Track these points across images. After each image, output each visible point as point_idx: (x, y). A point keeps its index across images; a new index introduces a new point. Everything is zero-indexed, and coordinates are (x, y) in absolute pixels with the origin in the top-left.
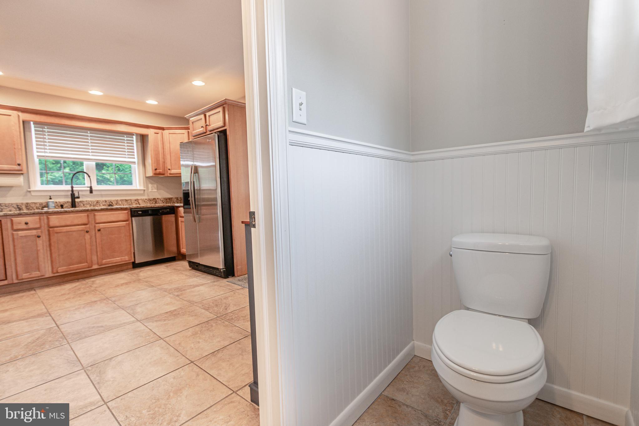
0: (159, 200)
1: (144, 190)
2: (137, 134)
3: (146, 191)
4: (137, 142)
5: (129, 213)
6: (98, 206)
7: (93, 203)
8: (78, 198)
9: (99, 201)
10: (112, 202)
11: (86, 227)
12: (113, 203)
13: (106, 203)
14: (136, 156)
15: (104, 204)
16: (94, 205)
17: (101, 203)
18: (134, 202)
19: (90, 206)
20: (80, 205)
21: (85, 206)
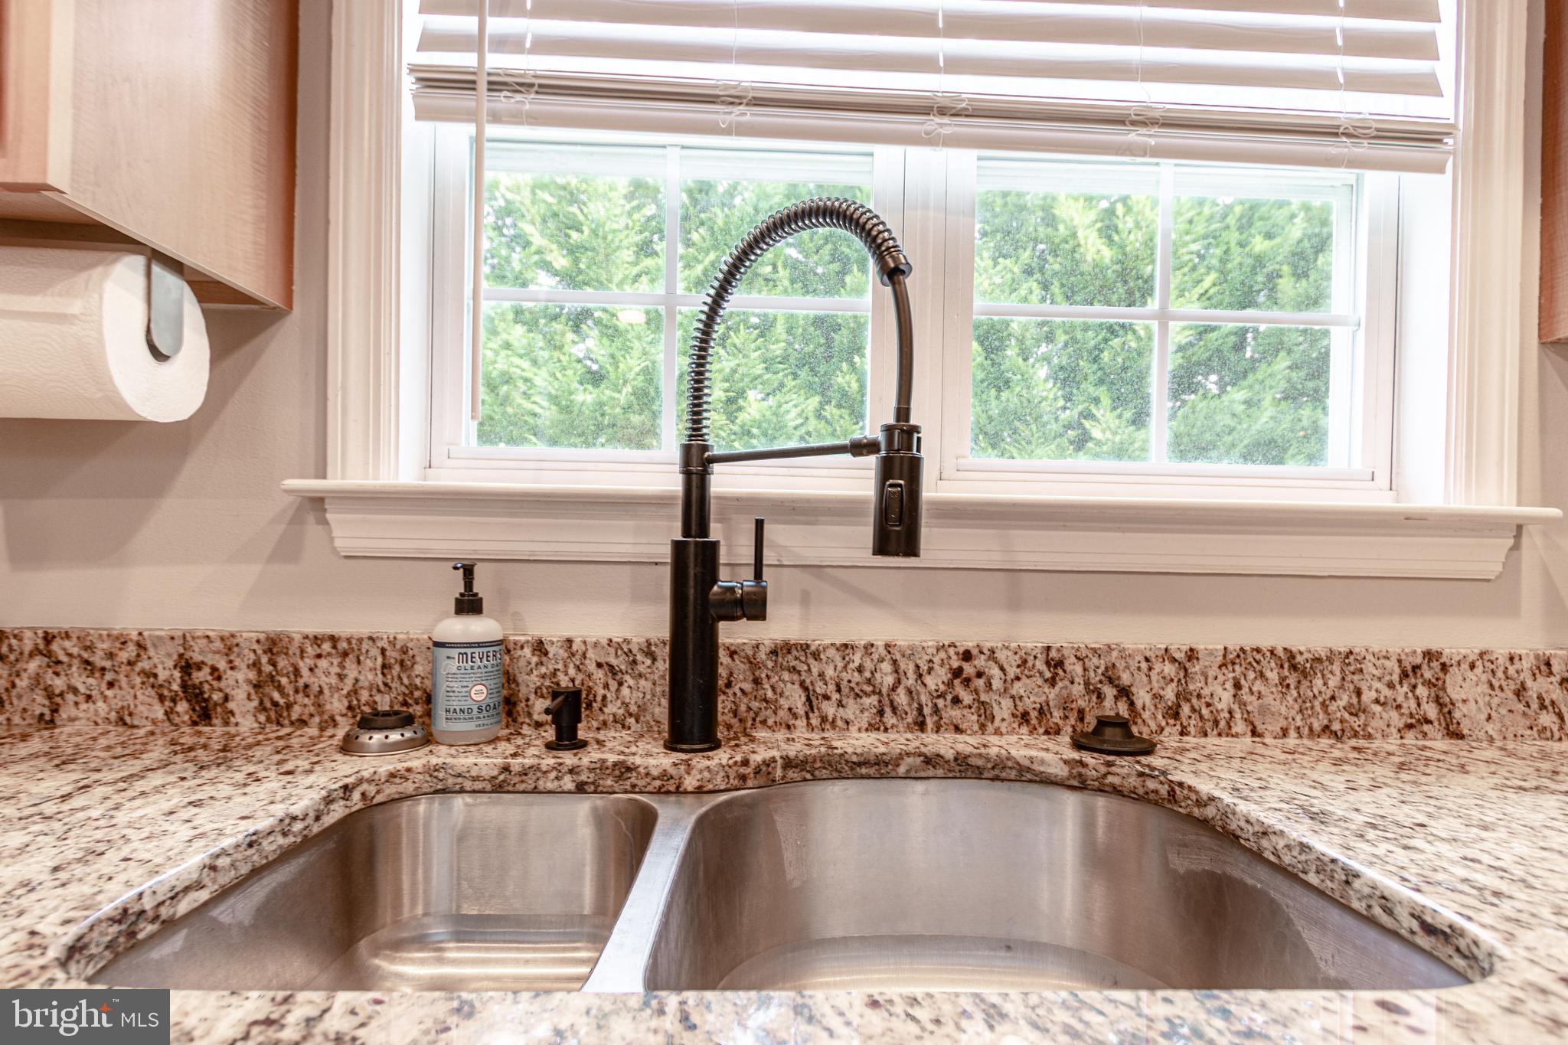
1: (1519, 533)
6: (970, 720)
7: (911, 681)
8: (753, 607)
9: (980, 662)
10: (1125, 679)
12: (1142, 697)
13: (1053, 694)
15: (1030, 703)
16: (920, 709)
17: (996, 684)
18: (1386, 692)
19: (881, 713)
20: (770, 694)
21: (824, 719)
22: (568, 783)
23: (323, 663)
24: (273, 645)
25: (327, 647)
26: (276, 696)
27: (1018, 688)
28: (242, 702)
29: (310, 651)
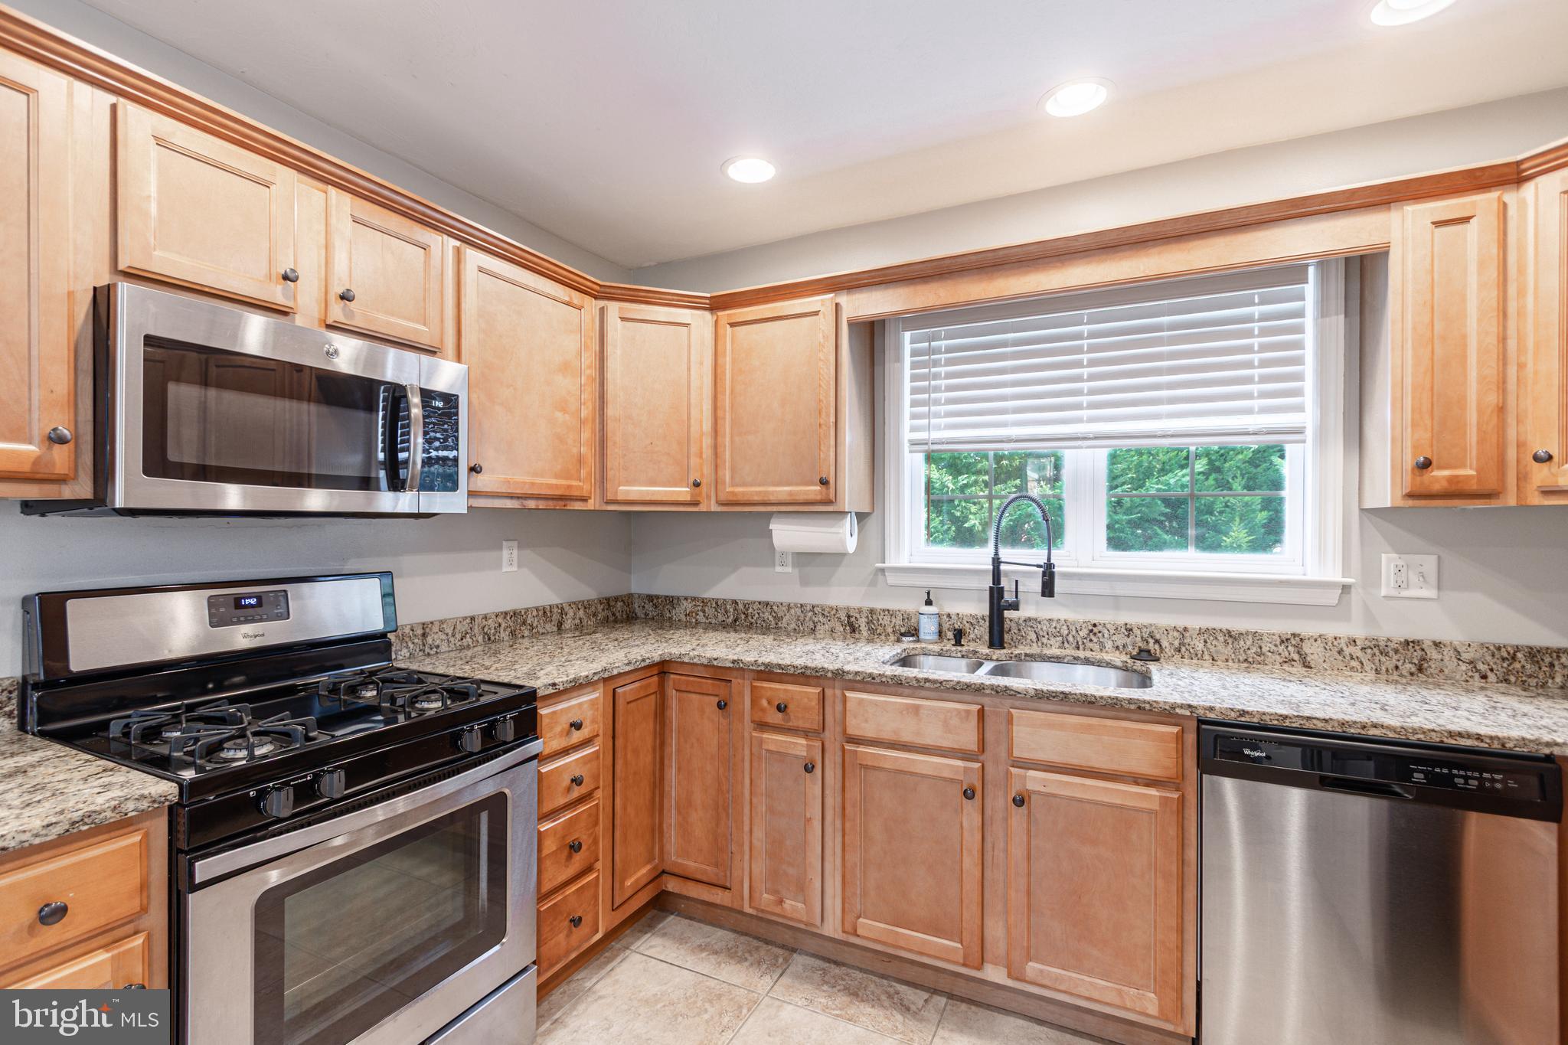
0: (1448, 653)
1: (1346, 588)
2: (1324, 262)
3: (1355, 596)
4: (1323, 311)
5: (1191, 738)
6: (1097, 647)
7: (1074, 632)
8: (1015, 606)
9: (1100, 628)
10: (1158, 637)
11: (966, 769)
12: (1165, 644)
13: (1128, 640)
14: (1309, 398)
15: (1119, 643)
16: (1077, 643)
17: (1106, 635)
18: (1273, 648)
19: (1063, 643)
20: (1024, 634)
21: (1043, 644)
22: (959, 655)
23: (886, 617)
24: (872, 611)
25: (887, 613)
26: (873, 626)
27: (1114, 638)
28: (864, 628)
29: (882, 614)
